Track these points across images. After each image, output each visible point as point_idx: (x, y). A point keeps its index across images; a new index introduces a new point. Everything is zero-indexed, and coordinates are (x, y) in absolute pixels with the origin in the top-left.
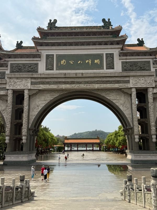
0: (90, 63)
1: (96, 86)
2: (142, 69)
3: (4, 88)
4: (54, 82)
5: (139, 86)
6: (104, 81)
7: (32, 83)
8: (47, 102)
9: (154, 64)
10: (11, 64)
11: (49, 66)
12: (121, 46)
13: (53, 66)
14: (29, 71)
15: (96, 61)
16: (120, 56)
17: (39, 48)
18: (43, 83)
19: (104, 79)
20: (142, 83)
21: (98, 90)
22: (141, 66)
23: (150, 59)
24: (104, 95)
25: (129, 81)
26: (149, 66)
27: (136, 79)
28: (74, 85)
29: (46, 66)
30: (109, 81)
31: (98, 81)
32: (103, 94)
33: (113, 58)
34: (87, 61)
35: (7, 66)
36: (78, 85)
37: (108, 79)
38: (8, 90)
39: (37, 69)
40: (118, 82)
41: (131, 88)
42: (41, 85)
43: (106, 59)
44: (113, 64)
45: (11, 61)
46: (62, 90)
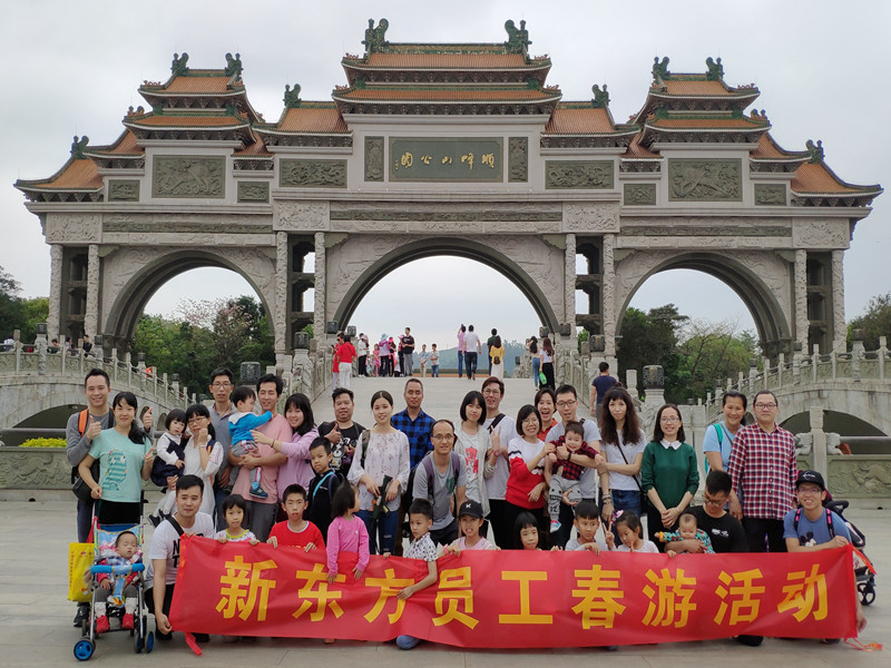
0: (471, 163)
1: (483, 227)
2: (592, 183)
3: (267, 227)
4: (384, 213)
5: (584, 229)
6: (501, 214)
7: (334, 216)
8: (366, 266)
9: (621, 169)
10: (283, 162)
11: (374, 171)
12: (545, 118)
13: (382, 170)
14: (325, 184)
15: (485, 159)
16: (542, 145)
17: (348, 117)
18: (358, 216)
19: (503, 209)
20: (589, 222)
21: (489, 236)
22: (592, 176)
23: (613, 155)
24: (502, 251)
25: (561, 214)
26: (611, 175)
27: (576, 209)
28: (432, 223)
29: (366, 170)
30: (514, 214)
31: (488, 212)
32: (501, 249)
33: (525, 150)
34: (464, 158)
35: (272, 168)
36: (441, 223)
37: (512, 209)
38: (276, 232)
39: (344, 177)
40: (535, 217)
41: (565, 234)
42: (354, 222)
43: (510, 152)
44: (526, 168)
45: (281, 154)
46: (403, 236)
